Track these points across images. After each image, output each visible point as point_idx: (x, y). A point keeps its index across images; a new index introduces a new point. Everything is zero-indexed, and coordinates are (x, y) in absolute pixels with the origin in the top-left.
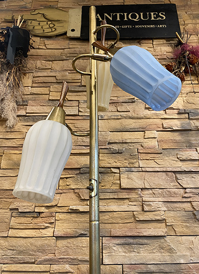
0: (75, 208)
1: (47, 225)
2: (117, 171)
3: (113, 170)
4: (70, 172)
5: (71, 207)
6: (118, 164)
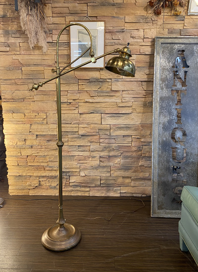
0: (88, 100)
1: (75, 108)
2: (110, 81)
3: (108, 80)
4: (84, 81)
5: (86, 100)
6: (111, 77)
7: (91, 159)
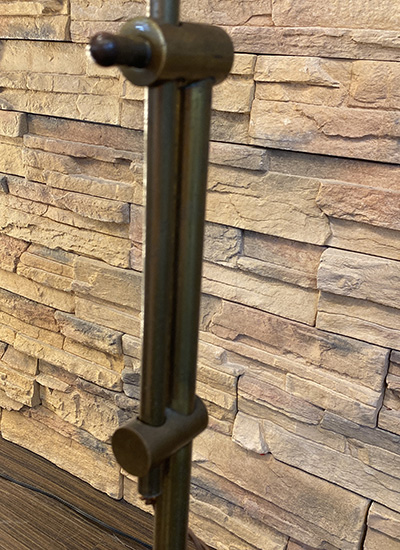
7: (315, 352)
